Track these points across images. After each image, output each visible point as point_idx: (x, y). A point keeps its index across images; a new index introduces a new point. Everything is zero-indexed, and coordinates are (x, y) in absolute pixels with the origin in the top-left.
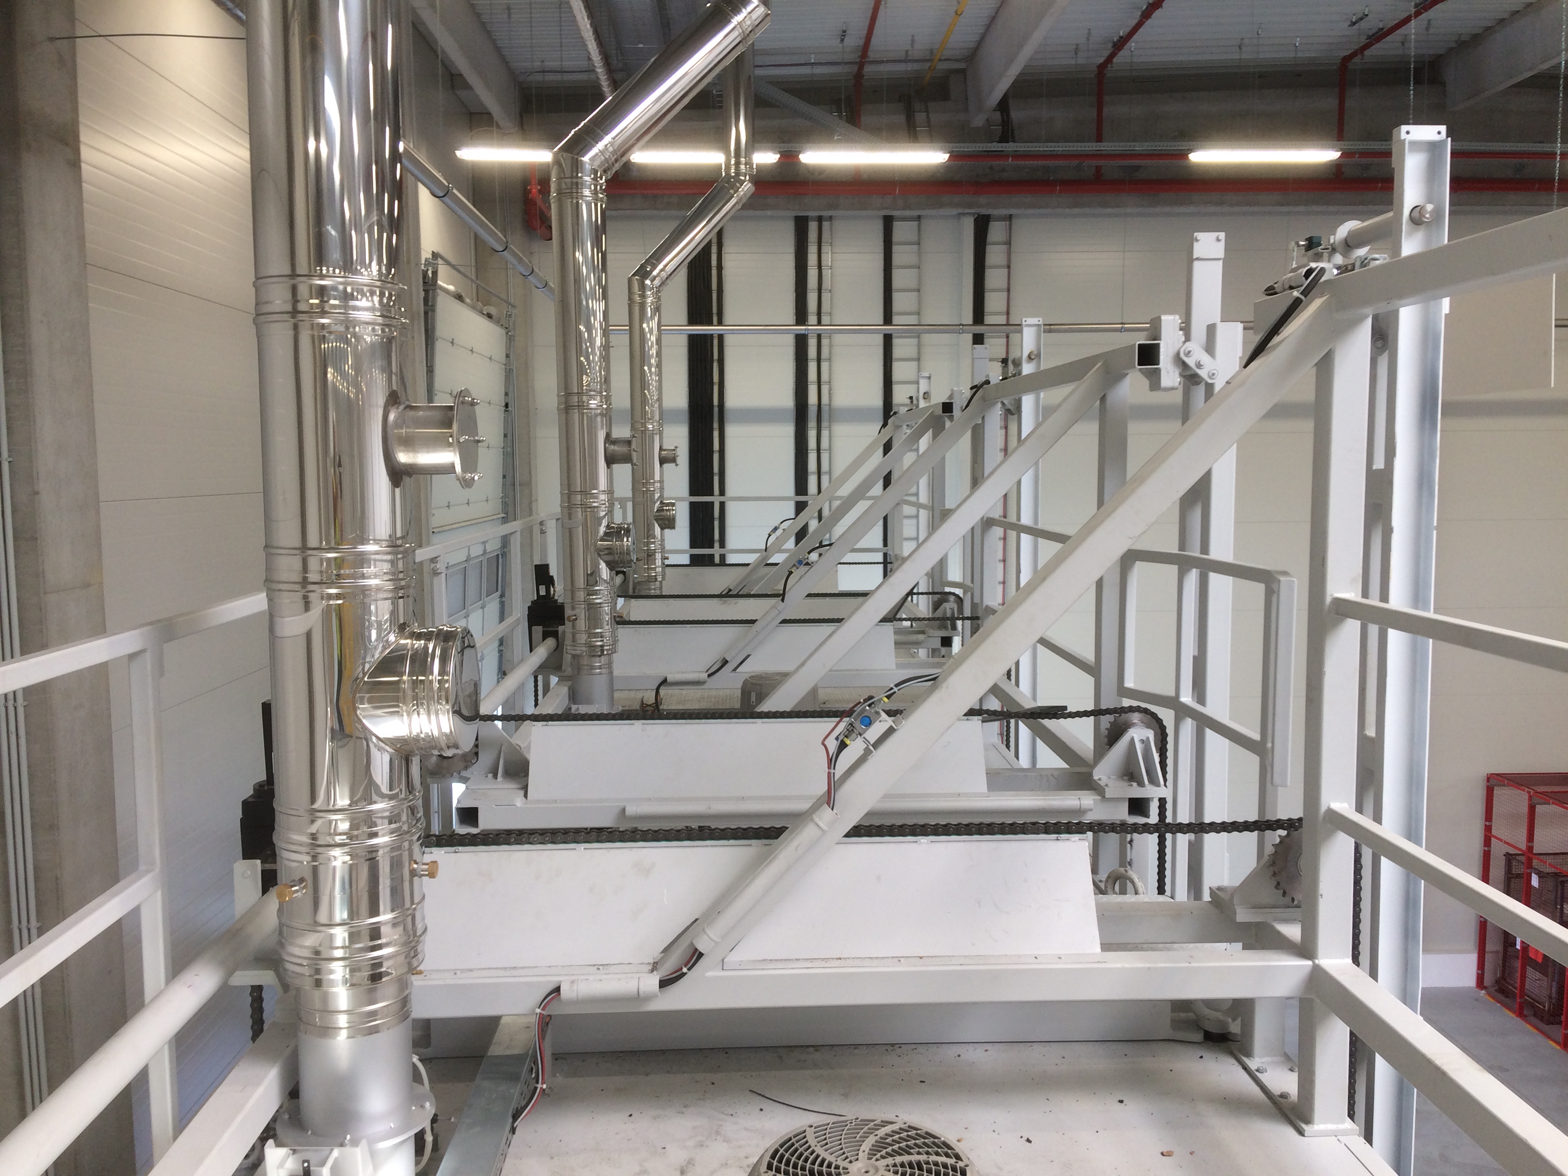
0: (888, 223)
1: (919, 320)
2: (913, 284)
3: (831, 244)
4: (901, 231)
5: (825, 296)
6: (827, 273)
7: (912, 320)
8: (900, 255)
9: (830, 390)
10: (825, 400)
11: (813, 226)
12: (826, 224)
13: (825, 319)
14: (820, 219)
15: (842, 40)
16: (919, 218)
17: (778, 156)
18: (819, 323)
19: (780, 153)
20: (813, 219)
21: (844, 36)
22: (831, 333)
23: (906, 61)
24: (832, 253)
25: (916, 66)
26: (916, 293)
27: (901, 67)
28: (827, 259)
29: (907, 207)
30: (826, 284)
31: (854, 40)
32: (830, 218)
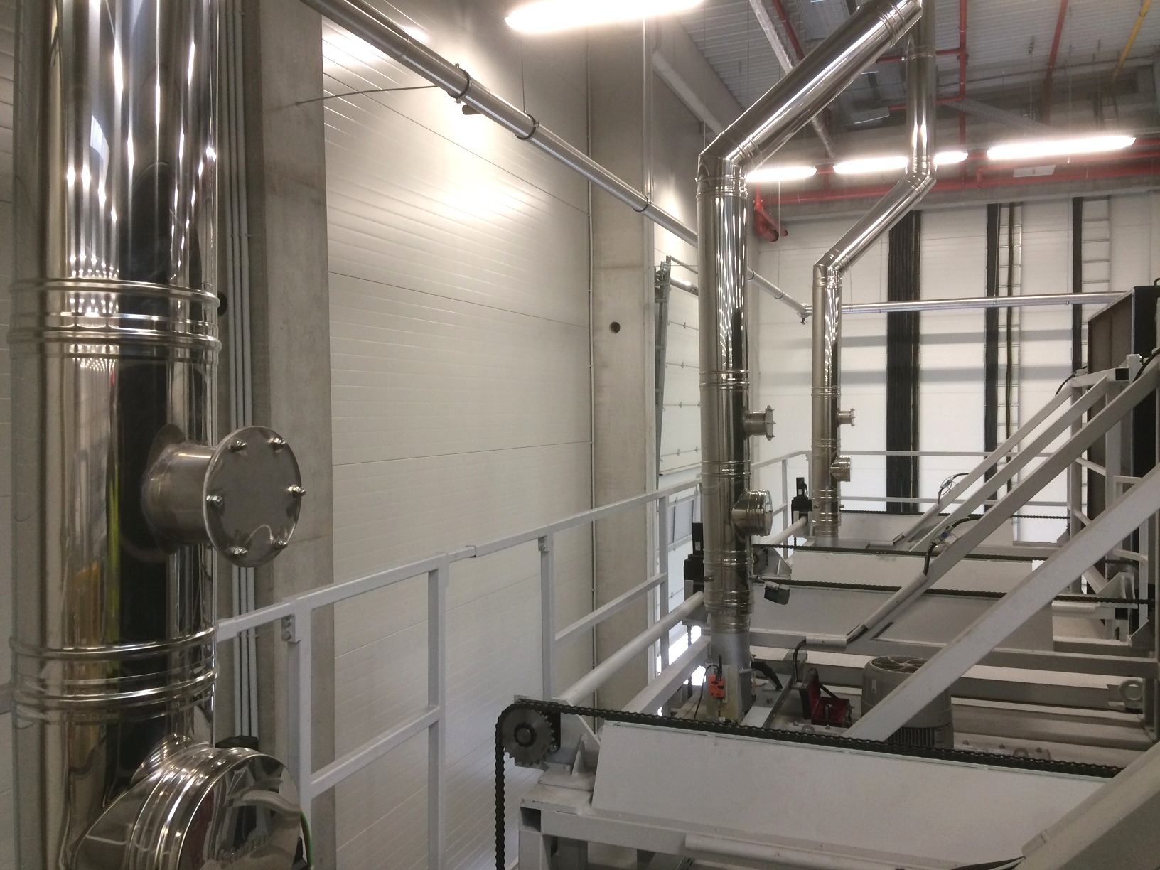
0: (1078, 204)
1: (1110, 287)
2: (1104, 255)
3: (1022, 226)
4: (1089, 209)
5: (1017, 271)
6: (1018, 251)
7: (1102, 287)
8: (1088, 231)
9: (1020, 351)
10: (1015, 360)
11: (1005, 213)
12: (1018, 209)
13: (1016, 291)
14: (1012, 206)
15: (1030, 52)
16: (1109, 197)
17: (967, 154)
18: (1010, 294)
19: (968, 152)
20: (1005, 205)
21: (1032, 48)
22: (1021, 304)
23: (1093, 63)
24: (1022, 233)
25: (1103, 67)
26: (1106, 264)
27: (1088, 69)
28: (1018, 238)
29: (1096, 189)
30: (1018, 259)
31: (1042, 51)
32: (1022, 204)
